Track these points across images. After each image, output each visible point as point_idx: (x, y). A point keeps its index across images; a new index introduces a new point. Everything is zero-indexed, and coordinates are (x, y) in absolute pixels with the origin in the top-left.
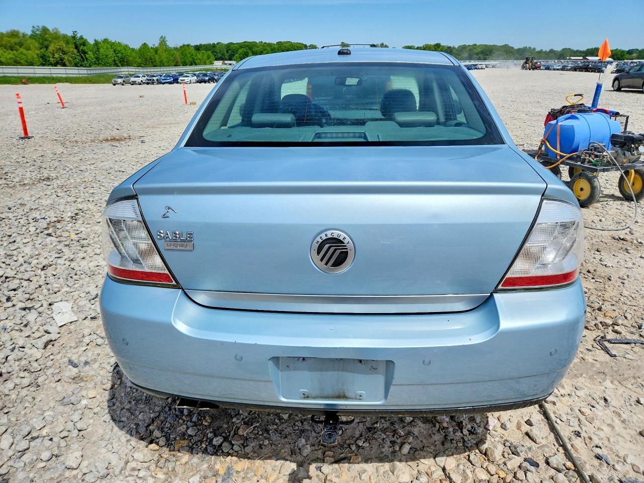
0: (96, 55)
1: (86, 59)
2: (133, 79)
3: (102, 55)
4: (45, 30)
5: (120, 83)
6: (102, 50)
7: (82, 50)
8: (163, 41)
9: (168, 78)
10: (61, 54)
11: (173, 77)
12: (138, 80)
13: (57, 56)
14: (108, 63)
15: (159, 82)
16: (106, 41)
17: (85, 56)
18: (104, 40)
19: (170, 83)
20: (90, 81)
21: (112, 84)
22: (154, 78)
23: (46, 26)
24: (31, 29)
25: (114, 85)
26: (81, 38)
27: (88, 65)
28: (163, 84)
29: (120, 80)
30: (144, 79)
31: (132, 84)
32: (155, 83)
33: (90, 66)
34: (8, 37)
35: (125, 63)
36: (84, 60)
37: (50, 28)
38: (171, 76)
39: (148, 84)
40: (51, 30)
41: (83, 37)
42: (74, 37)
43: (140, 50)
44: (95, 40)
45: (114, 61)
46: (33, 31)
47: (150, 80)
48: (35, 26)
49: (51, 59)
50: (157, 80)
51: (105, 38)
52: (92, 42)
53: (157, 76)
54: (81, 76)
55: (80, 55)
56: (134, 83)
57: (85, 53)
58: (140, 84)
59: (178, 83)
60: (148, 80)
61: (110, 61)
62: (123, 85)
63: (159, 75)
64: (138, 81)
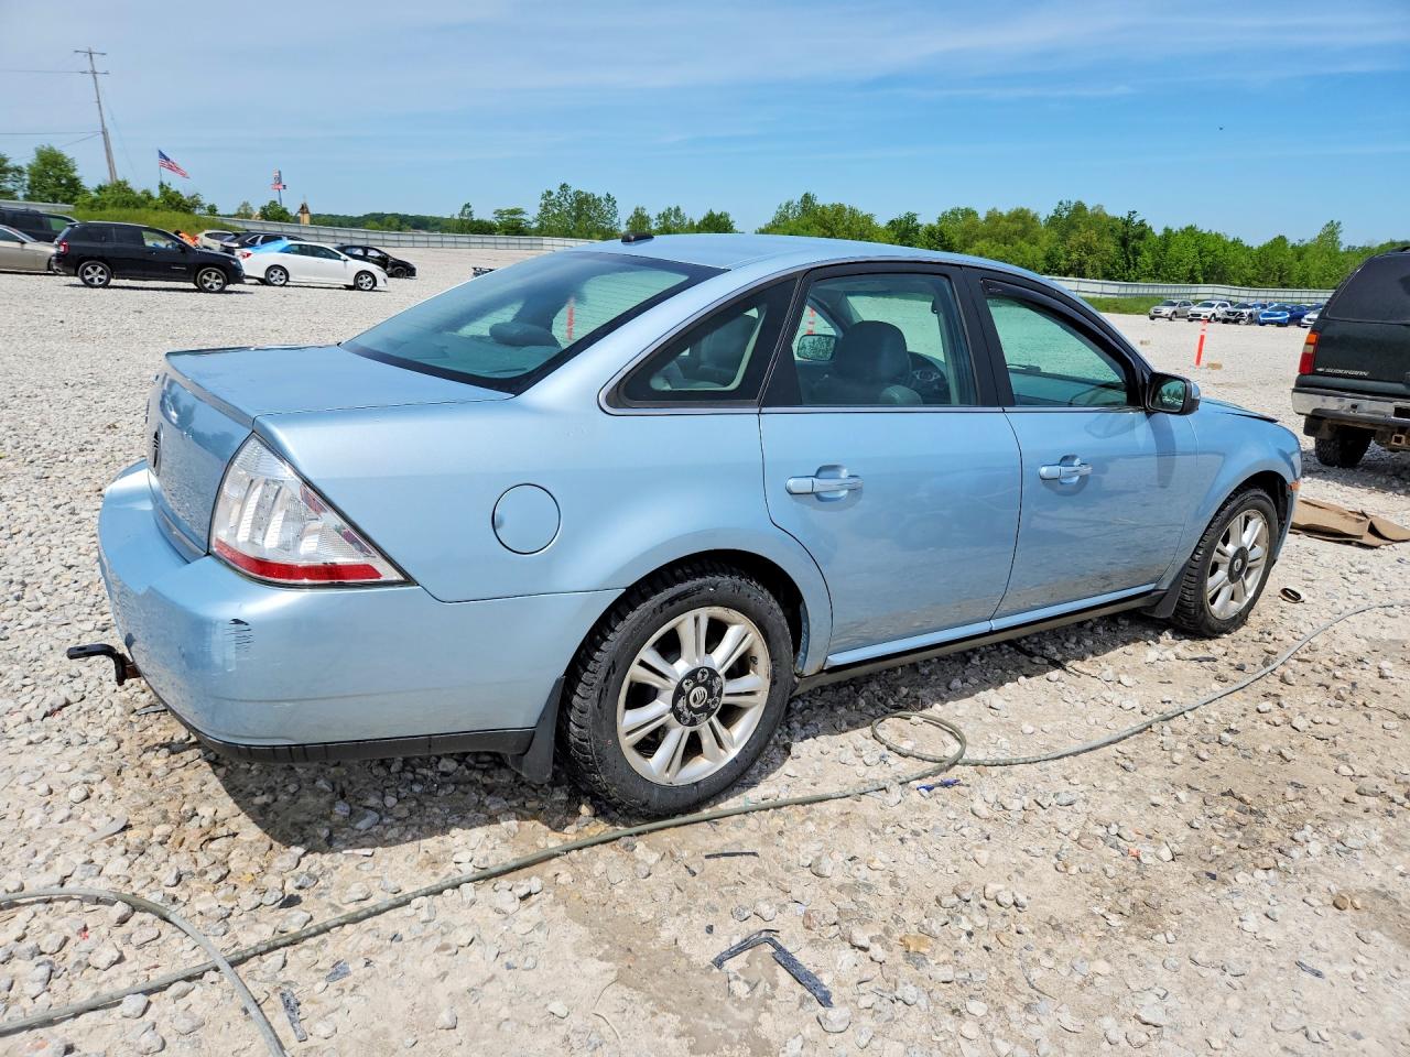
0: (1158, 259)
1: (1136, 265)
2: (1195, 309)
3: (1170, 259)
4: (1080, 207)
5: (1166, 317)
6: (1173, 250)
7: (1134, 248)
8: (1332, 230)
9: (1279, 313)
10: (1083, 254)
11: (1291, 312)
12: (1206, 312)
13: (1074, 256)
14: (1174, 276)
15: (1253, 320)
16: (1190, 231)
17: (1135, 260)
18: (1187, 229)
19: (1280, 324)
20: (1116, 308)
21: (1147, 317)
22: (1244, 311)
23: (1083, 202)
24: (1056, 206)
25: (1152, 318)
26: (1142, 224)
27: (1133, 277)
28: (1262, 324)
29: (1167, 310)
30: (1220, 312)
31: (1191, 320)
32: (1241, 322)
33: (1138, 279)
34: (1008, 221)
35: (1215, 277)
36: (1129, 267)
37: (1090, 206)
38: (1286, 310)
39: (1226, 321)
40: (1089, 208)
41: (1145, 222)
42: (1127, 223)
43: (1262, 250)
44: (1166, 229)
45: (1192, 271)
46: (1056, 211)
47: (1234, 314)
48: (1065, 203)
49: (1063, 262)
50: (1251, 315)
51: (1188, 225)
52: (1159, 231)
53: (1254, 306)
54: (1103, 296)
55: (1127, 257)
56: (1195, 317)
57: (1137, 252)
58: (1209, 321)
59: (1299, 325)
60: (1229, 313)
61: (1183, 270)
62: (1171, 319)
63: (1261, 305)
64: (1203, 314)
